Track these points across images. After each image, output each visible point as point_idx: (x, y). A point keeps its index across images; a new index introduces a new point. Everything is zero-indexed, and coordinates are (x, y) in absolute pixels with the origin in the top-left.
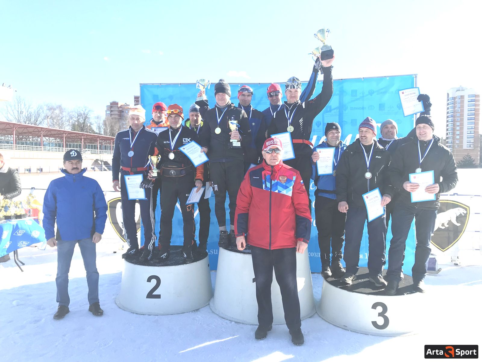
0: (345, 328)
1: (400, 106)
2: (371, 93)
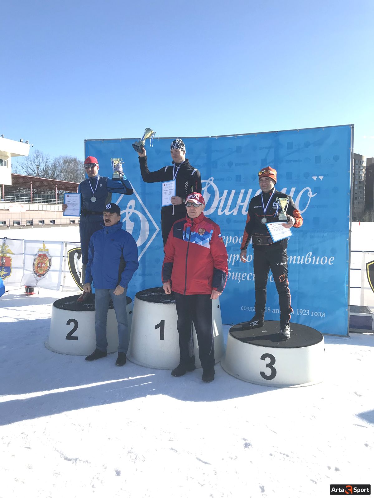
0: (237, 377)
1: (336, 158)
2: (307, 145)
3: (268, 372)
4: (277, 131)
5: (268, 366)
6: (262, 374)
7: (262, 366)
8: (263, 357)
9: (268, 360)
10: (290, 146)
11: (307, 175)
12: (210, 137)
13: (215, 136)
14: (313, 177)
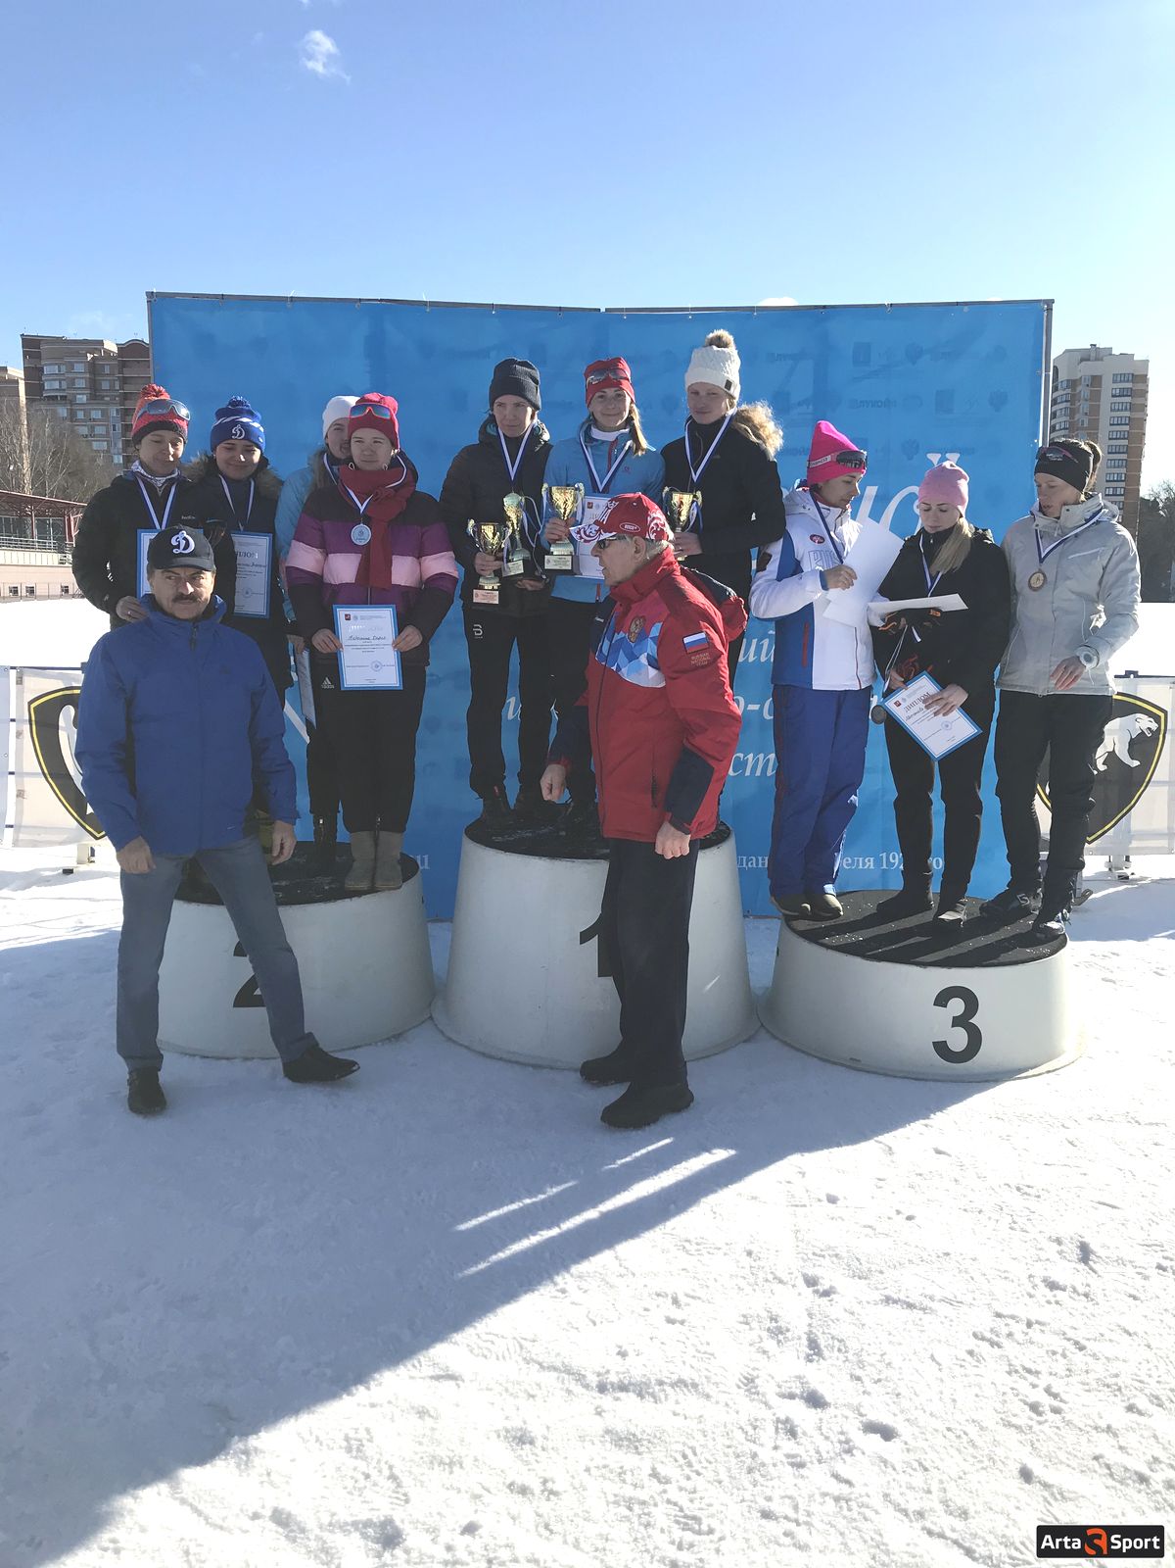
0: (854, 1065)
1: (999, 401)
2: (914, 354)
3: (958, 1040)
4: (824, 307)
5: (957, 1022)
6: (941, 1048)
7: (941, 1024)
8: (942, 999)
9: (957, 1006)
10: (862, 355)
11: (913, 449)
12: (603, 310)
13: (621, 310)
14: (930, 456)
